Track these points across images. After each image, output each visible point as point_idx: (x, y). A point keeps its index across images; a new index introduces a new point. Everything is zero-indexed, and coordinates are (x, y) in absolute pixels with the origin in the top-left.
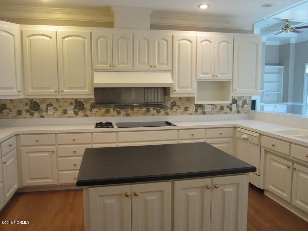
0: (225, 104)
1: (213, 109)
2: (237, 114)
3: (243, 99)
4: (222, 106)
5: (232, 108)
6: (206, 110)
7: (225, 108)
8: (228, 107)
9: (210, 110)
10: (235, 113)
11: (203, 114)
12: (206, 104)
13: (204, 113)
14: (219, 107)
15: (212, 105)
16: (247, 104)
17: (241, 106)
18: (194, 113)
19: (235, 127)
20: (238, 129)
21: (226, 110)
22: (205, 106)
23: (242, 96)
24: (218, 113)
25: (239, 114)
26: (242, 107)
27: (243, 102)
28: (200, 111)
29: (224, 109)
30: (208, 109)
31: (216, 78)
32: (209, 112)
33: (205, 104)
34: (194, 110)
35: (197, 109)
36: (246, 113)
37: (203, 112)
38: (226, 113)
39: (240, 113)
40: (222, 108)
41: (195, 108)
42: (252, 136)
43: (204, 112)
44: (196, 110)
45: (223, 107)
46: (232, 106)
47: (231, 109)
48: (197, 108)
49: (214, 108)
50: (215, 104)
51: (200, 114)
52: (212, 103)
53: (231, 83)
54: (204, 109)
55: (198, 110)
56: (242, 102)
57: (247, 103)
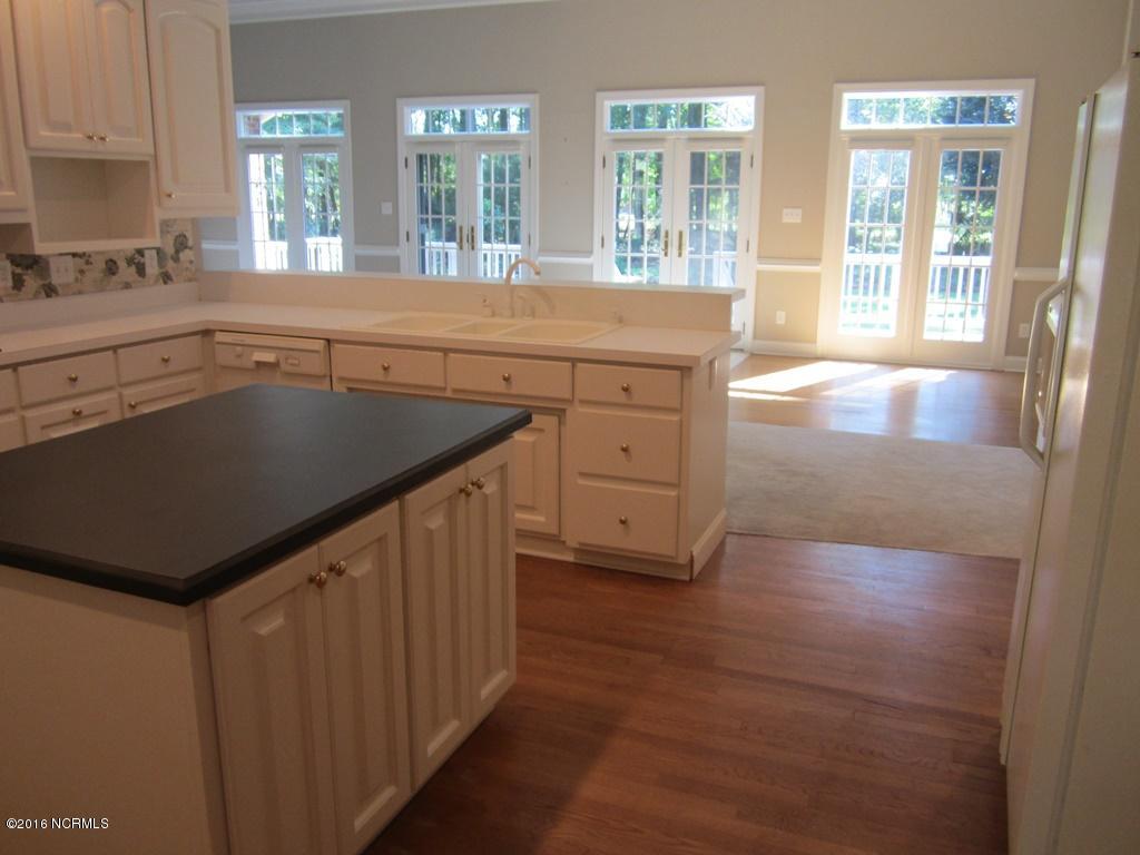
0: (118, 251)
1: (82, 272)
2: (162, 288)
3: (176, 230)
4: (111, 260)
5: (143, 264)
6: (56, 280)
7: (122, 264)
8: (130, 261)
9: (70, 277)
10: (156, 281)
11: (48, 296)
12: (54, 255)
13: (50, 291)
14: (100, 265)
15: (74, 255)
16: (191, 248)
17: (172, 258)
18: (9, 295)
19: (207, 333)
20: (219, 337)
21: (126, 272)
22: (51, 260)
23: (170, 220)
24: (100, 288)
25: (169, 286)
26: (176, 259)
27: (175, 240)
28: (32, 282)
29: (120, 270)
30: (61, 274)
31: (100, 147)
32: (67, 285)
33: (49, 256)
34: (10, 283)
35: (20, 275)
36: (190, 280)
37: (44, 285)
38: (127, 286)
39: (171, 280)
40: (111, 267)
41: (13, 274)
42: (291, 352)
43: (49, 288)
44: (18, 283)
45: (115, 263)
46: (143, 256)
47: (141, 270)
48: (19, 270)
49: (85, 267)
50: (84, 254)
51: (36, 296)
52: (74, 251)
53: (152, 165)
54: (49, 276)
55: (24, 281)
56: (172, 243)
57: (190, 243)
